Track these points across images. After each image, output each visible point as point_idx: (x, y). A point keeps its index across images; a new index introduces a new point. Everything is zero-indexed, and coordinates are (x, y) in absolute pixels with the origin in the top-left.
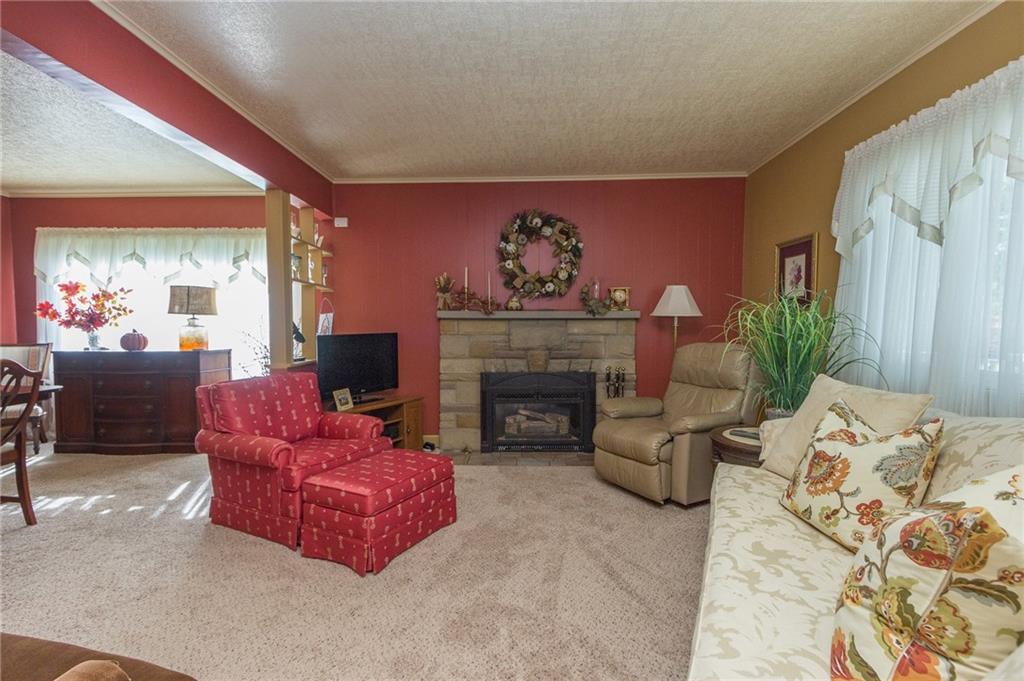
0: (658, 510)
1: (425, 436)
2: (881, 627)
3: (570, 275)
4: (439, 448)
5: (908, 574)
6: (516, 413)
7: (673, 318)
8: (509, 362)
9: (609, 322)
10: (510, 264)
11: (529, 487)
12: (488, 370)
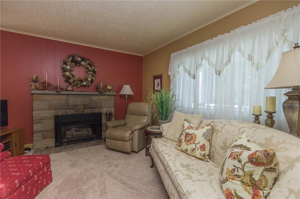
0: (129, 155)
1: (25, 145)
2: (245, 186)
3: (92, 79)
4: (33, 149)
5: (252, 169)
6: (71, 129)
7: (125, 95)
8: (68, 111)
9: (106, 96)
10: (68, 74)
11: (82, 158)
12: (58, 114)
